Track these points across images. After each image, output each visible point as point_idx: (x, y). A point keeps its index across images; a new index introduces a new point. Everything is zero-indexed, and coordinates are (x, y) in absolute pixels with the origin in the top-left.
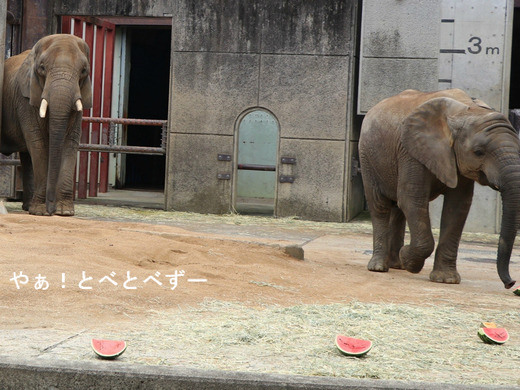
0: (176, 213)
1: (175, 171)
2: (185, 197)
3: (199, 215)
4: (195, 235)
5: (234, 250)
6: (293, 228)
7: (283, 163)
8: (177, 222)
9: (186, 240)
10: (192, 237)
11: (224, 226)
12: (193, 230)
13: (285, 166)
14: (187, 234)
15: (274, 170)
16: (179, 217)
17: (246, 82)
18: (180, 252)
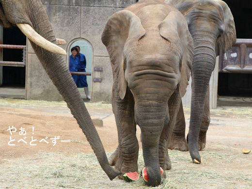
0: (33, 101)
1: (31, 76)
2: (38, 91)
3: (46, 102)
4: (39, 114)
5: (62, 122)
6: (101, 108)
7: (95, 71)
8: (32, 106)
9: (34, 117)
10: (37, 115)
11: (60, 108)
12: (41, 111)
13: (97, 73)
14: (34, 113)
15: (90, 75)
16: (33, 104)
17: (73, 23)
18: (29, 124)
